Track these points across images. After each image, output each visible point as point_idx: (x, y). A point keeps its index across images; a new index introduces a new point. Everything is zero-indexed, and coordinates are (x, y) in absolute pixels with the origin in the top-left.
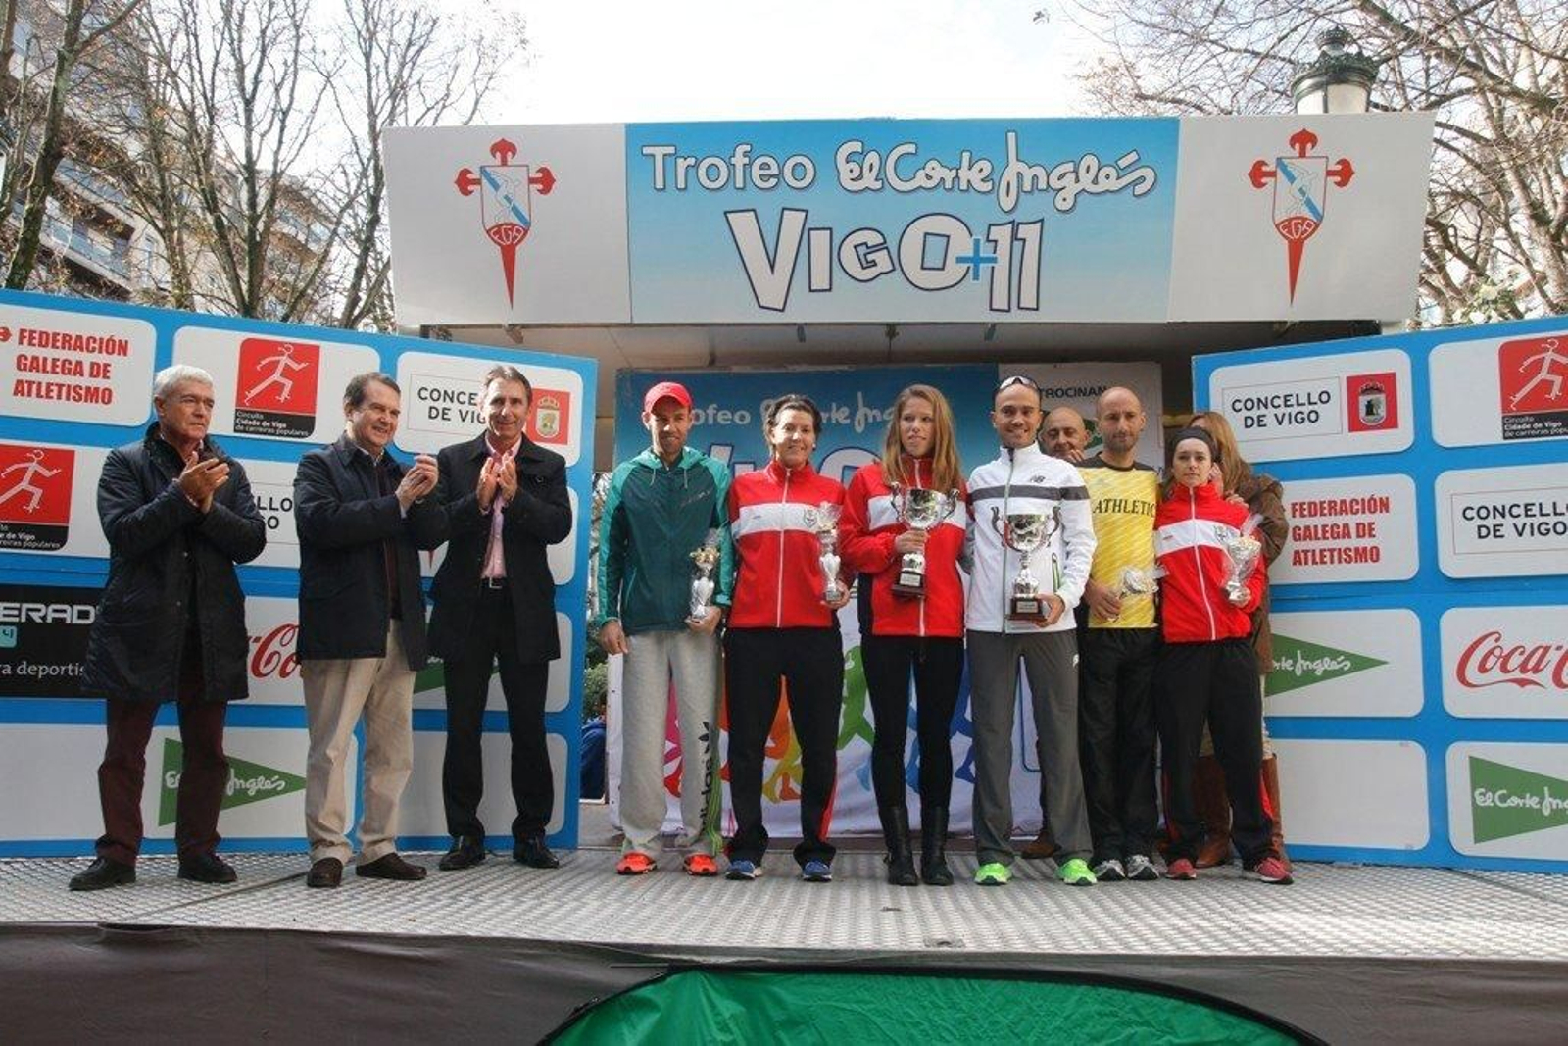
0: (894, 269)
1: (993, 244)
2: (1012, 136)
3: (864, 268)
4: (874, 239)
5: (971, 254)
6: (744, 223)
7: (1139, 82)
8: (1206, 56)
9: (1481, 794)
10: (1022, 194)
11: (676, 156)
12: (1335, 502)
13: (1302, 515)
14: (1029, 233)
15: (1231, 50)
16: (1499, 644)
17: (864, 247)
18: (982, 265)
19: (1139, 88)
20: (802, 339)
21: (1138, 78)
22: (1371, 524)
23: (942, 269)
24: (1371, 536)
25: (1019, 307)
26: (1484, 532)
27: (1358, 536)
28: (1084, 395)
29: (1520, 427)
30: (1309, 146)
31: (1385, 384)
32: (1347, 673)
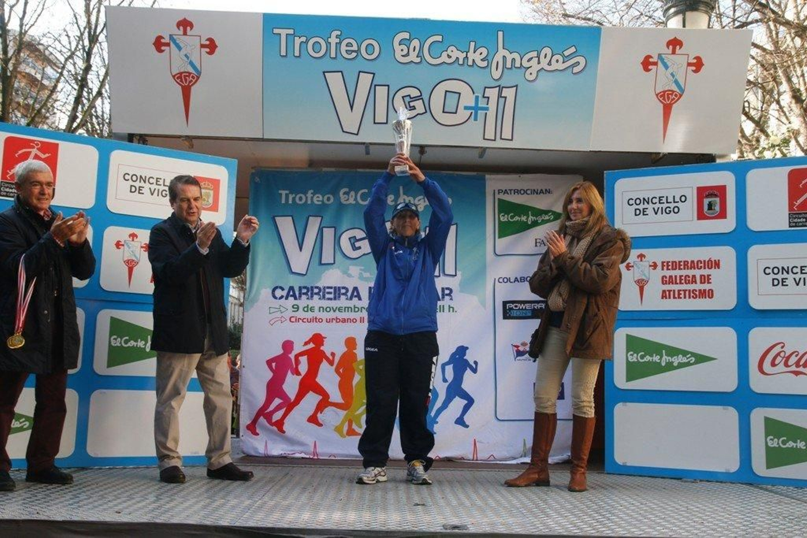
0: (426, 112)
1: (486, 99)
2: (500, 34)
3: (408, 110)
4: (414, 93)
5: (473, 104)
6: (335, 80)
7: (565, 6)
9: (771, 439)
10: (505, 70)
11: (294, 35)
12: (688, 262)
13: (668, 269)
14: (509, 93)
16: (783, 349)
17: (408, 97)
18: (479, 112)
19: (565, 10)
20: (368, 153)
21: (564, 4)
22: (709, 276)
23: (456, 113)
24: (709, 283)
25: (501, 139)
26: (776, 282)
27: (701, 283)
28: (537, 194)
29: (799, 220)
30: (678, 47)
31: (720, 191)
32: (692, 364)
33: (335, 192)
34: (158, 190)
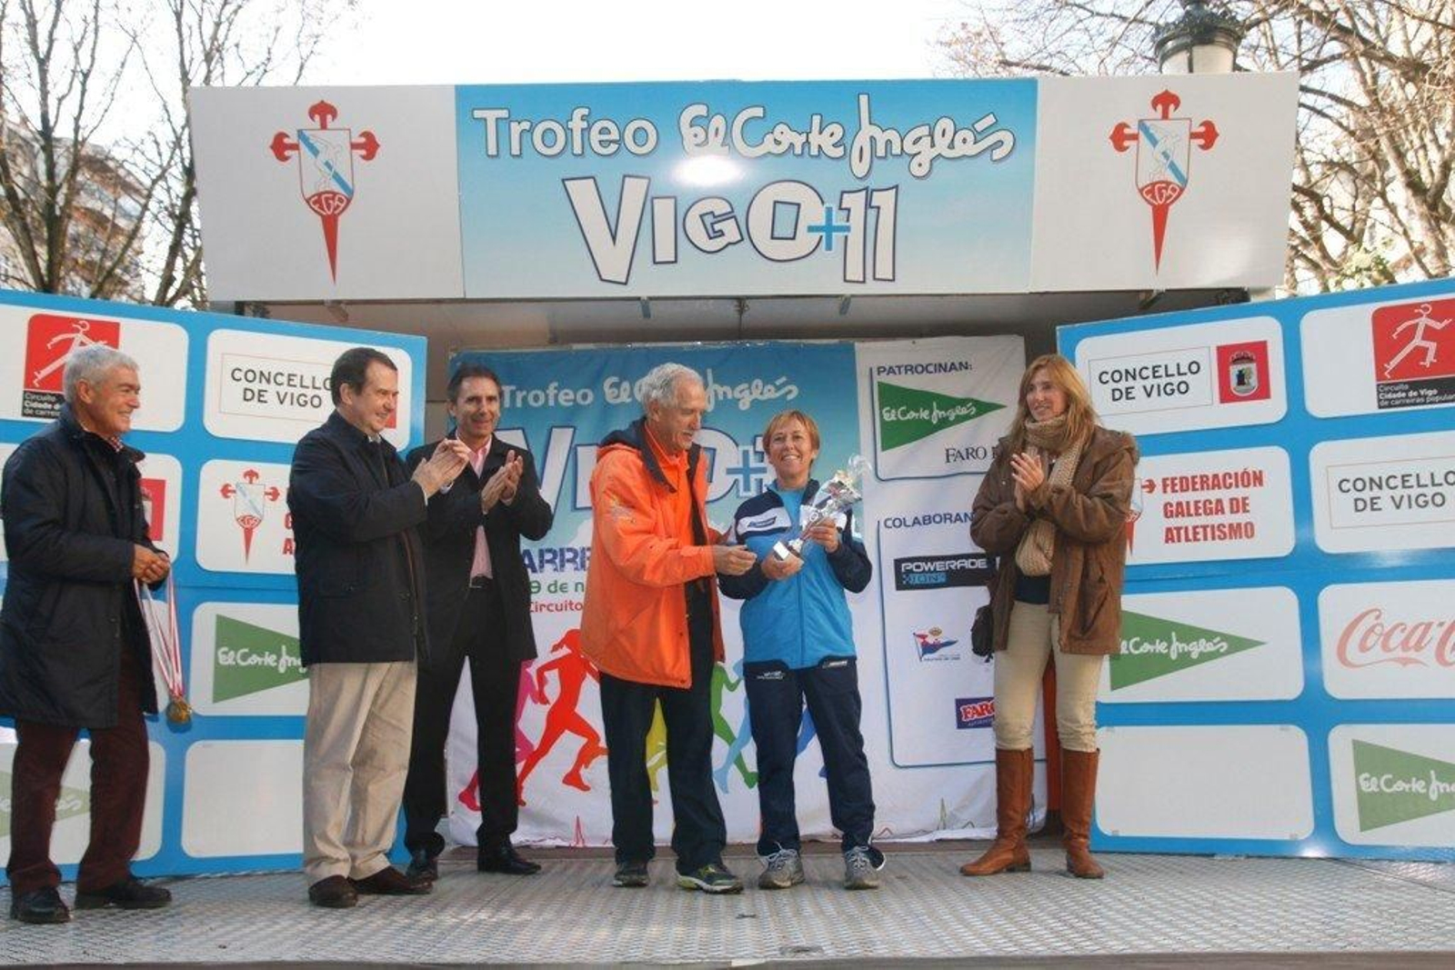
0: (742, 239)
1: (846, 212)
2: (864, 99)
3: (711, 238)
4: (720, 207)
5: (823, 223)
6: (583, 193)
7: (1003, 49)
8: (1072, 21)
9: (1366, 779)
10: (875, 159)
11: (509, 120)
12: (1207, 477)
13: (1174, 491)
14: (884, 200)
15: (1098, 14)
16: (1379, 621)
17: (711, 216)
18: (834, 234)
19: (1003, 54)
20: (647, 314)
22: (1245, 499)
23: (793, 238)
24: (1245, 511)
25: (875, 279)
26: (1361, 505)
27: (1232, 512)
28: (945, 370)
29: (1395, 396)
30: (1172, 107)
31: (1256, 352)
32: (1223, 654)
33: (595, 383)
34: (292, 395)
